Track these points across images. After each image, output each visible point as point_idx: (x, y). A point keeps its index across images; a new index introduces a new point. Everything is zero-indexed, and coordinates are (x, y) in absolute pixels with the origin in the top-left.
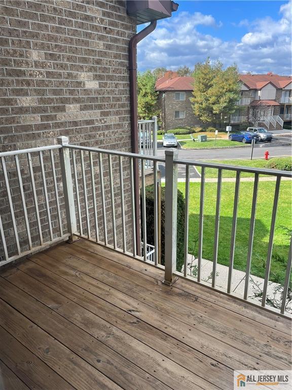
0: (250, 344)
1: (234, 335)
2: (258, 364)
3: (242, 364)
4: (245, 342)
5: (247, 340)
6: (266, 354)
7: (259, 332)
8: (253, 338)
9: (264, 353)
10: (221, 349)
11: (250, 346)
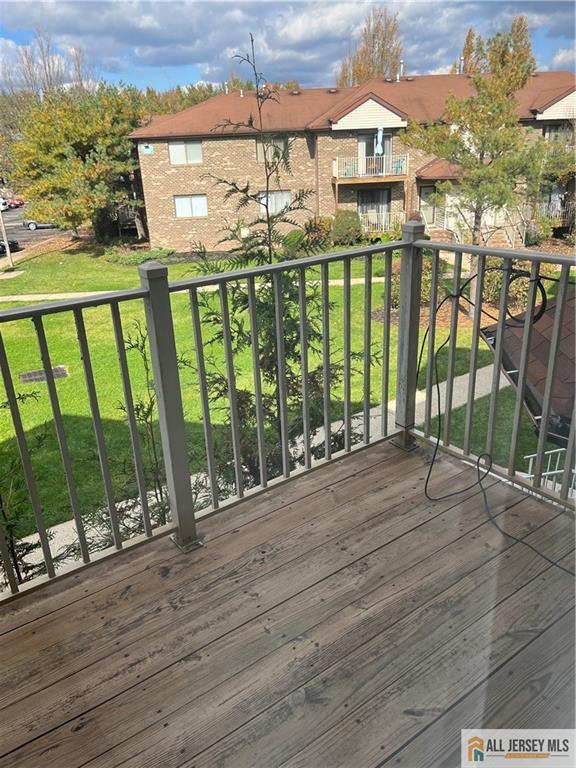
0: (86, 646)
1: (51, 660)
2: (126, 656)
3: (110, 678)
4: (78, 651)
5: (77, 645)
6: (122, 633)
7: (78, 619)
8: (80, 636)
9: (118, 635)
10: (62, 696)
11: (89, 648)
